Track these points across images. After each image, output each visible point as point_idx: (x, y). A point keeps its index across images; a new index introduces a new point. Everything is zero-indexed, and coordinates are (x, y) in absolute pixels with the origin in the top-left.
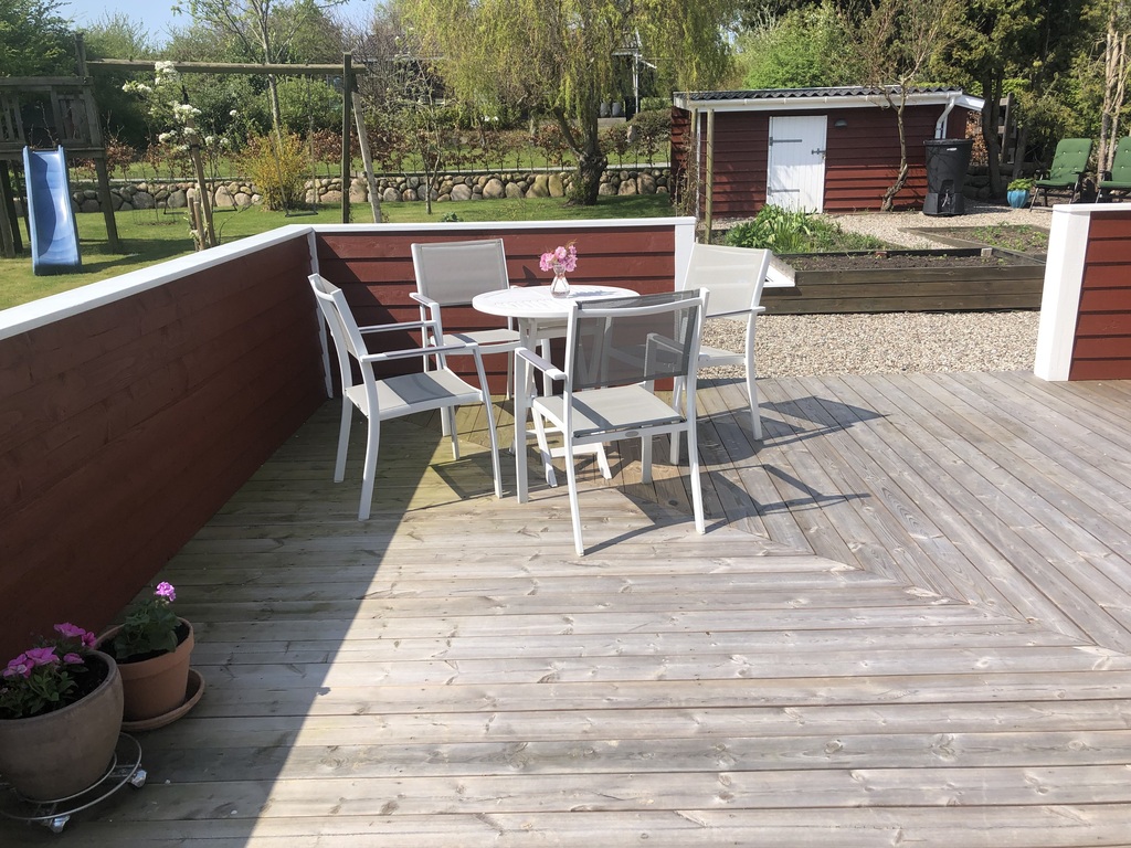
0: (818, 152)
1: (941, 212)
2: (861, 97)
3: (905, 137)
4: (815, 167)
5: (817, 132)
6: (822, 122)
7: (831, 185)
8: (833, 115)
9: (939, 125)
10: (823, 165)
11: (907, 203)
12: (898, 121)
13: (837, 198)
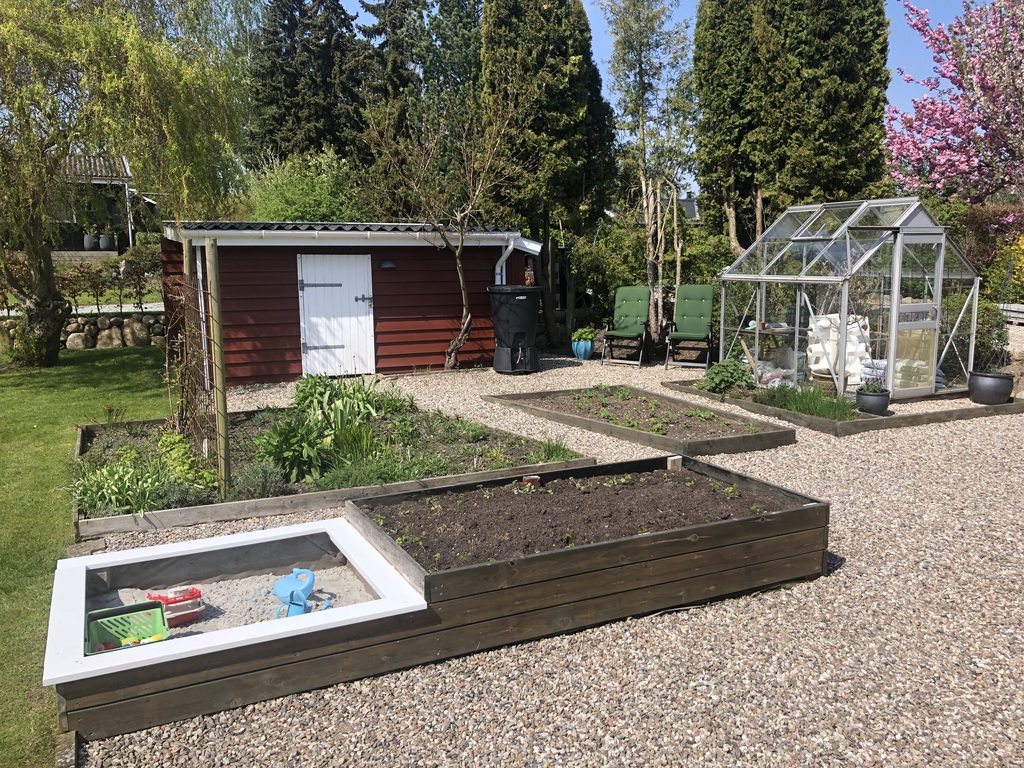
0: (364, 299)
1: (516, 370)
2: (411, 233)
3: (465, 282)
4: (362, 319)
5: (359, 276)
6: (364, 264)
7: (383, 339)
8: (378, 254)
9: (498, 270)
10: (372, 316)
11: (474, 359)
12: (456, 264)
13: (392, 356)
